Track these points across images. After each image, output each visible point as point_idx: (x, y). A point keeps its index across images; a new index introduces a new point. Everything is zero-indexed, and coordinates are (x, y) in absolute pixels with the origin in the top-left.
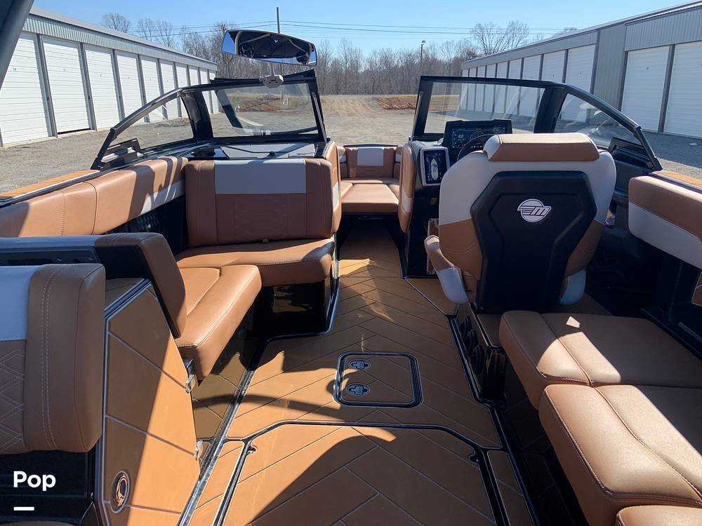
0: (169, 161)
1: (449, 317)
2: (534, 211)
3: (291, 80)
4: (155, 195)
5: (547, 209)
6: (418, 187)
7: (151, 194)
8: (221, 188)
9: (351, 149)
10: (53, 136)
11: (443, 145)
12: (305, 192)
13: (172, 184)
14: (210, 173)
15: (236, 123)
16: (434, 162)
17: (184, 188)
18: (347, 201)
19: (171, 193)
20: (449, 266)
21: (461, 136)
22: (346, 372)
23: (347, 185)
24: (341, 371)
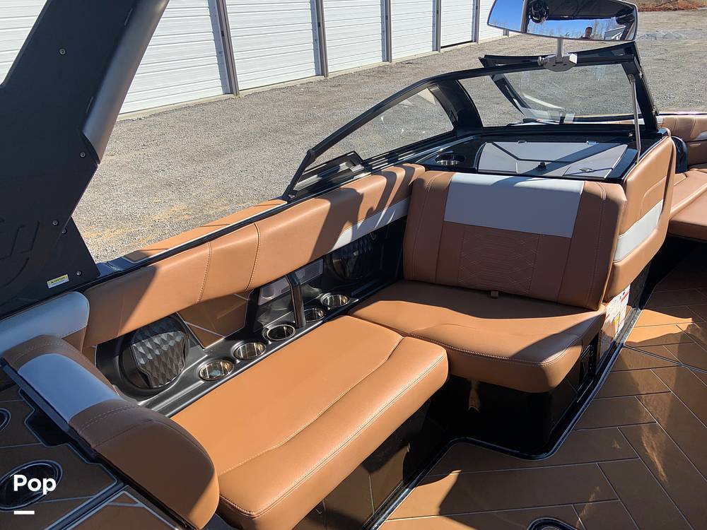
0: (391, 177)
3: (587, 58)
4: (359, 224)
7: (354, 222)
8: (453, 214)
10: (436, 50)
12: (569, 235)
13: (390, 206)
14: (442, 193)
17: (407, 208)
19: (386, 217)
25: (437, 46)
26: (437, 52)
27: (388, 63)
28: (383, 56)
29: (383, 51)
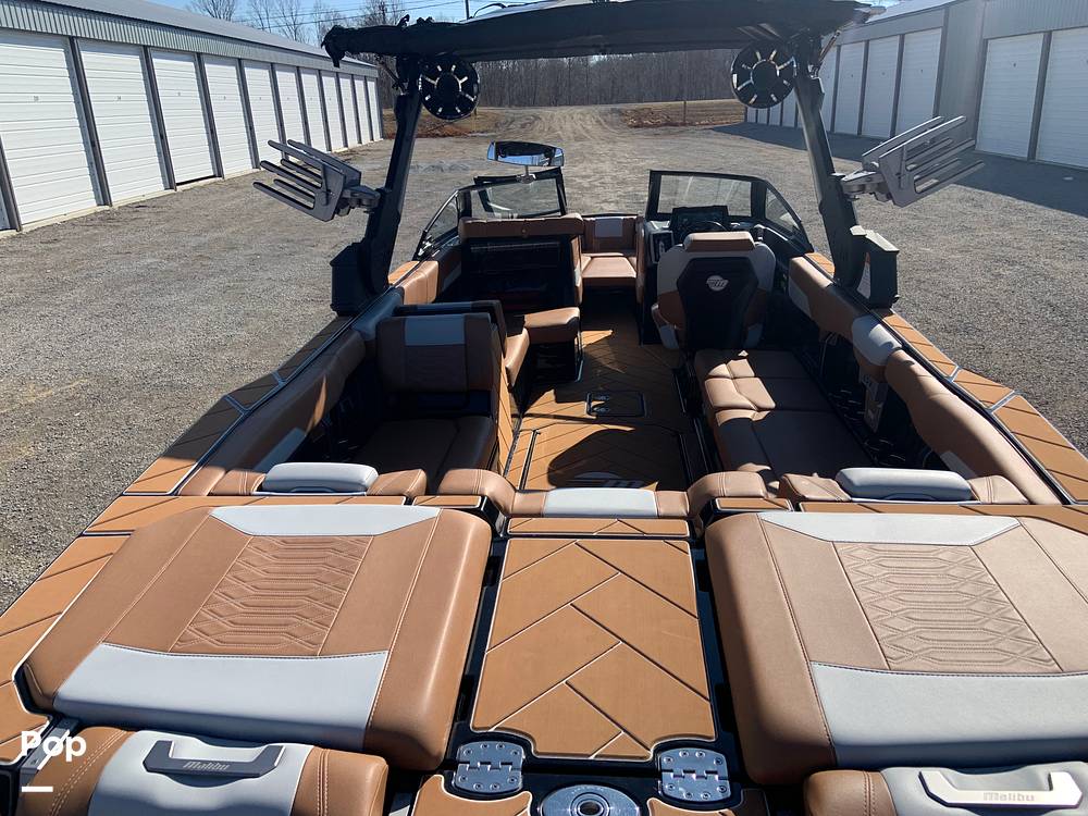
1: (674, 370)
2: (717, 283)
3: (539, 176)
5: (726, 281)
6: (649, 264)
9: (588, 219)
10: (171, 188)
11: (669, 229)
15: (488, 209)
16: (661, 243)
18: (587, 275)
20: (665, 324)
21: (685, 220)
22: (594, 403)
23: (586, 258)
24: (589, 404)
25: (170, 183)
26: (173, 191)
27: (107, 208)
28: (97, 198)
29: (95, 190)
